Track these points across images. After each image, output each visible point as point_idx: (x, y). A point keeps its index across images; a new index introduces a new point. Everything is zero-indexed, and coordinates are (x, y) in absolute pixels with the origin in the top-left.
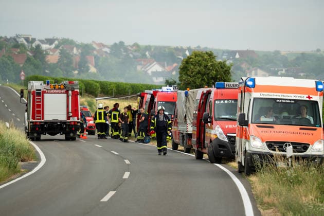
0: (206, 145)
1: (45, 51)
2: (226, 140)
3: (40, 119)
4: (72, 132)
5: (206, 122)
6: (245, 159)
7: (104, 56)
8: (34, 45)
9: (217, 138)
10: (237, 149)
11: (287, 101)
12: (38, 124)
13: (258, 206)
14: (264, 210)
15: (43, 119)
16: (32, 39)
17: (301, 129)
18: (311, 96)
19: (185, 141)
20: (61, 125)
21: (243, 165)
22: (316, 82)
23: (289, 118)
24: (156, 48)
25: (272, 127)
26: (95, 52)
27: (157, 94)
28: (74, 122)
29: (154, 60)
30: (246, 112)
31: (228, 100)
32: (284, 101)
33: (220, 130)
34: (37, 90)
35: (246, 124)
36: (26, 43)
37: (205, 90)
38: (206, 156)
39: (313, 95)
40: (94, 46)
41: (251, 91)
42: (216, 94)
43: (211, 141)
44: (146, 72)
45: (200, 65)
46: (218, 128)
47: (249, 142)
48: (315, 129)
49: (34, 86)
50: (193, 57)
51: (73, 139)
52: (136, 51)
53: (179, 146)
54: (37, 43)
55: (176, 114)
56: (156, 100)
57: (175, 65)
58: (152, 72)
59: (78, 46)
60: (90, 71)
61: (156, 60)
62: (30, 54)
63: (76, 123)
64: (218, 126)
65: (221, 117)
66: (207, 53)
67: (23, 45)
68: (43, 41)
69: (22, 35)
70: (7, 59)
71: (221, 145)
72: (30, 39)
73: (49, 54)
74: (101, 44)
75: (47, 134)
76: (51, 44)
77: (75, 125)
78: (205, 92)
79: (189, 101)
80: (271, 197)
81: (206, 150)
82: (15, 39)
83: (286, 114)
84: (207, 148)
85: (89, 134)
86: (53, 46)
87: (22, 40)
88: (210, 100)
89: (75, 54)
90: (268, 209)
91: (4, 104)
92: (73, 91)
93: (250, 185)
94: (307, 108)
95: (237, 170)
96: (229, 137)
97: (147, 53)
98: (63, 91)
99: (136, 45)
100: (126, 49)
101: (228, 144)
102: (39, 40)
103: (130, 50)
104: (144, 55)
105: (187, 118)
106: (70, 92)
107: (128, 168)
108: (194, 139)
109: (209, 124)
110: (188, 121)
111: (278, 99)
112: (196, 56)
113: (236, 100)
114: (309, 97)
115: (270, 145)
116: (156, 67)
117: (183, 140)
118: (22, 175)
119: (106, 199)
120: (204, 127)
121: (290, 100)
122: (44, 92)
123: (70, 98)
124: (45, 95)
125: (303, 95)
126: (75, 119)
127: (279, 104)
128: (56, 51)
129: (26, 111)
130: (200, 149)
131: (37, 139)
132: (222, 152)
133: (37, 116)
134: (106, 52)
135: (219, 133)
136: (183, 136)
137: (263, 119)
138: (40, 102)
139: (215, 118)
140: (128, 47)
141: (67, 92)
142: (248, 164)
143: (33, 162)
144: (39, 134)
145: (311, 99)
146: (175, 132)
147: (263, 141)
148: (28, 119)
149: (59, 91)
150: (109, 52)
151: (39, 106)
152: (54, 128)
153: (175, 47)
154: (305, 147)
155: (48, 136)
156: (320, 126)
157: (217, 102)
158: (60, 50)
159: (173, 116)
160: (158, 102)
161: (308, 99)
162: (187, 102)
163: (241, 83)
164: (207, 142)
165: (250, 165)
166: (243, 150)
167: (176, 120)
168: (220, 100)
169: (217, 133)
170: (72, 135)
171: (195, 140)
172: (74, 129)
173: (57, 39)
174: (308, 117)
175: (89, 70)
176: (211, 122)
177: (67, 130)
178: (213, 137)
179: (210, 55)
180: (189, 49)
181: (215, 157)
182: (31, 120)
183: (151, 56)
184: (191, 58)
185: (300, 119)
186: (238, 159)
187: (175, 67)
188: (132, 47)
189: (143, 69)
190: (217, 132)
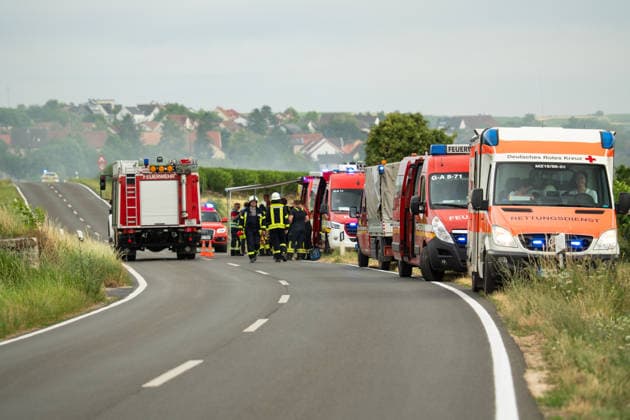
0: (416, 252)
1: (139, 125)
2: (451, 241)
3: (134, 224)
4: (190, 246)
5: (417, 212)
6: (484, 265)
7: (237, 131)
8: (119, 117)
9: (435, 238)
10: (470, 251)
11: (553, 166)
12: (131, 232)
13: (510, 331)
14: (519, 336)
15: (139, 224)
16: (116, 106)
17: (577, 212)
18: (593, 157)
19: (380, 251)
20: (169, 233)
21: (481, 276)
22: (601, 133)
23: (557, 195)
24: (325, 116)
25: (529, 211)
26: (222, 126)
27: (331, 177)
28: (192, 228)
29: (321, 135)
30: (483, 186)
31: (452, 174)
32: (548, 166)
33: (441, 225)
34: (128, 175)
35: (485, 206)
36: (106, 114)
37: (412, 159)
38: (416, 272)
39: (596, 154)
40: (221, 115)
41: (491, 152)
42: (431, 165)
43: (425, 244)
44: (308, 157)
45: (401, 138)
46: (436, 221)
47: (489, 236)
48: (602, 212)
49: (124, 168)
50: (389, 123)
51: (191, 257)
52: (290, 121)
53: (370, 260)
54: (125, 112)
55: (364, 205)
56: (329, 187)
57: (357, 143)
58: (319, 156)
59: (193, 117)
60: (213, 157)
61: (325, 136)
62: (113, 131)
63: (195, 230)
64: (436, 218)
65: (440, 203)
66: (412, 116)
67: (101, 117)
68: (134, 108)
69: (99, 100)
70: (75, 140)
71: (442, 249)
72: (113, 107)
73: (144, 131)
74: (232, 110)
75: (147, 251)
76: (148, 113)
77: (192, 232)
78: (413, 162)
79: (385, 182)
80: (532, 316)
81: (417, 261)
82: (87, 108)
83: (551, 189)
84: (418, 257)
85: (217, 251)
86: (151, 117)
87: (99, 109)
88: (422, 174)
89: (189, 130)
90: (528, 334)
91: (72, 210)
92: (188, 174)
93: (494, 307)
94: (586, 177)
95: (470, 288)
96: (455, 236)
97: (310, 125)
98: (172, 176)
99: (291, 112)
100: (274, 119)
101: (455, 249)
102: (128, 108)
103: (281, 120)
104: (306, 128)
105: (383, 211)
106: (184, 177)
107: (285, 290)
108: (396, 243)
109: (421, 215)
110: (385, 216)
111: (538, 163)
112: (393, 121)
113: (466, 174)
114: (590, 159)
115: (527, 240)
116: (326, 148)
117: (377, 248)
118: (109, 303)
119: (252, 328)
120: (413, 220)
121: (558, 164)
122: (140, 179)
123: (184, 187)
124: (142, 183)
125: (579, 156)
126: (194, 223)
127: (540, 173)
128: (156, 125)
129: (111, 212)
130: (406, 259)
131: (131, 258)
132: (444, 262)
133: (130, 219)
134: (240, 125)
135: (439, 230)
136: (377, 242)
137: (513, 198)
138: (133, 195)
139: (430, 204)
140: (278, 116)
141: (178, 178)
142: (489, 274)
143: (125, 287)
144: (133, 250)
145: (594, 162)
146: (363, 236)
147: (513, 233)
148: (115, 225)
149: (164, 176)
150: (245, 124)
151: (131, 202)
152: (157, 238)
153: (357, 113)
154: (586, 242)
155: (147, 253)
156: (610, 207)
157: (434, 178)
158: (164, 122)
159: (358, 209)
160: (332, 190)
161: (588, 162)
162: (383, 183)
163: (473, 140)
164: (418, 246)
165: (492, 274)
166: (481, 251)
167: (364, 216)
168: (438, 174)
169: (435, 229)
170: (188, 249)
171: (398, 244)
172: (191, 239)
173: (157, 105)
174: (588, 191)
175: (212, 155)
176: (425, 212)
177: (180, 241)
178: (429, 237)
179: (418, 119)
180: (380, 115)
181: (432, 270)
182: (119, 226)
183: (316, 129)
184: (384, 125)
185: (576, 196)
186: (472, 269)
187: (358, 147)
188: (284, 115)
189: (303, 152)
190: (434, 227)
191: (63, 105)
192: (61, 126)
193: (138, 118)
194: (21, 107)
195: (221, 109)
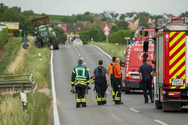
1: (127, 22)
8: (117, 19)
16: (116, 14)
36: (111, 17)
40: (165, 16)
59: (152, 18)
62: (115, 25)
67: (109, 19)
68: (124, 15)
69: (108, 11)
73: (129, 25)
76: (131, 16)
82: (103, 14)
86: (132, 18)
87: (108, 15)
89: (150, 24)
102: (121, 15)
128: (135, 22)
173: (135, 13)
191: (92, 14)
192: (91, 23)
193: (127, 19)
194: (74, 15)
195: (165, 14)
